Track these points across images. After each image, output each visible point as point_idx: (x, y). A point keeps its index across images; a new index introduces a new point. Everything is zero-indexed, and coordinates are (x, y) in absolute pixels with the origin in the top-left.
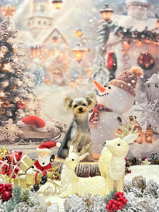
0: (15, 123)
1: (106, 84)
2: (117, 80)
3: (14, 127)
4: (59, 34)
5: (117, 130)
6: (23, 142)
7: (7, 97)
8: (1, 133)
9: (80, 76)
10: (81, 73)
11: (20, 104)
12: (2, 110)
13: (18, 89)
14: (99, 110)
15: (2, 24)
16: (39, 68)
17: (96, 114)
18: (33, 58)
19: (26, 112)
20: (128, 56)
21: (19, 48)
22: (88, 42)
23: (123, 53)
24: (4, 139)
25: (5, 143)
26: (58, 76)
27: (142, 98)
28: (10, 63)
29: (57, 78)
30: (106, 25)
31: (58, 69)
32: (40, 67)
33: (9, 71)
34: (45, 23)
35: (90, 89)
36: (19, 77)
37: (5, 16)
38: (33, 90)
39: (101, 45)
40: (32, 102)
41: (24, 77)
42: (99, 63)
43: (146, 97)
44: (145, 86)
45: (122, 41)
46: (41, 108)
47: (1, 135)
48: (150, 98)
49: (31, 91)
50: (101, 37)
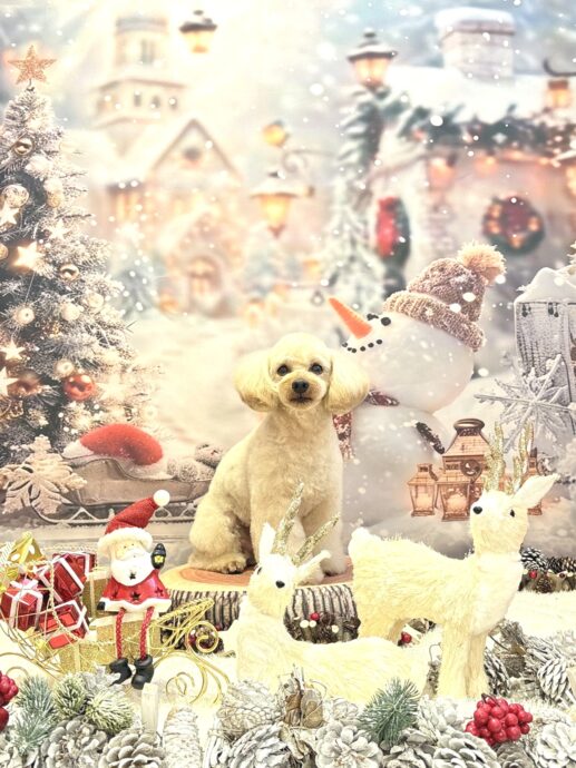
0: (56, 452)
1: (373, 309)
2: (413, 294)
3: (56, 464)
4: (207, 137)
5: (417, 469)
6: (87, 518)
7: (29, 362)
8: (10, 485)
9: (280, 281)
10: (284, 272)
11: (73, 384)
12: (13, 408)
13: (66, 332)
15: (7, 110)
16: (140, 258)
18: (115, 224)
19: (94, 412)
20: (449, 206)
21: (69, 190)
22: (306, 164)
23: (430, 200)
24: (20, 507)
25: (24, 522)
26: (206, 284)
27: (504, 353)
28: (39, 244)
29: (202, 290)
30: (368, 104)
31: (206, 259)
32: (140, 253)
33: (35, 270)
34: (156, 102)
35: (316, 327)
36: (68, 292)
37: (19, 81)
38: (119, 336)
39: (351, 175)
40: (114, 377)
41: (87, 292)
42: (346, 236)
43: (517, 350)
44: (512, 311)
45: (425, 158)
46: (148, 397)
47: (9, 493)
48: (529, 356)
49: (111, 336)
50: (353, 145)
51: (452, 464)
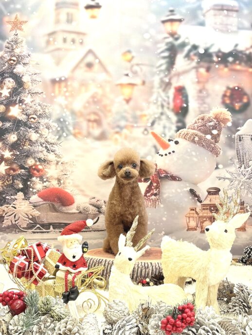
0: (26, 200)
1: (171, 137)
2: (190, 130)
3: (26, 205)
4: (96, 57)
5: (189, 210)
6: (40, 229)
7: (15, 159)
8: (6, 214)
9: (128, 124)
10: (131, 120)
11: (35, 169)
12: (7, 179)
13: (31, 146)
14: (161, 178)
15: (5, 44)
16: (65, 113)
17: (155, 184)
18: (55, 97)
19: (44, 182)
20: (207, 90)
22: (141, 70)
23: (198, 87)
24: (10, 224)
25: (12, 231)
26: (95, 125)
27: (230, 158)
28: (19, 105)
29: (93, 128)
30: (170, 43)
31: (95, 113)
32: (65, 110)
33: (18, 117)
34: (73, 41)
35: (145, 145)
36: (33, 127)
37: (11, 31)
38: (55, 148)
39: (162, 75)
40: (53, 166)
41: (41, 127)
42: (159, 103)
43: (236, 156)
44: (234, 138)
45: (196, 68)
46: (68, 176)
47: (6, 217)
48: (242, 159)
49: (52, 148)
50: (164, 61)
51: (205, 207)
